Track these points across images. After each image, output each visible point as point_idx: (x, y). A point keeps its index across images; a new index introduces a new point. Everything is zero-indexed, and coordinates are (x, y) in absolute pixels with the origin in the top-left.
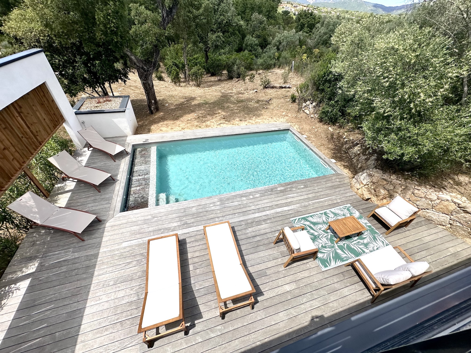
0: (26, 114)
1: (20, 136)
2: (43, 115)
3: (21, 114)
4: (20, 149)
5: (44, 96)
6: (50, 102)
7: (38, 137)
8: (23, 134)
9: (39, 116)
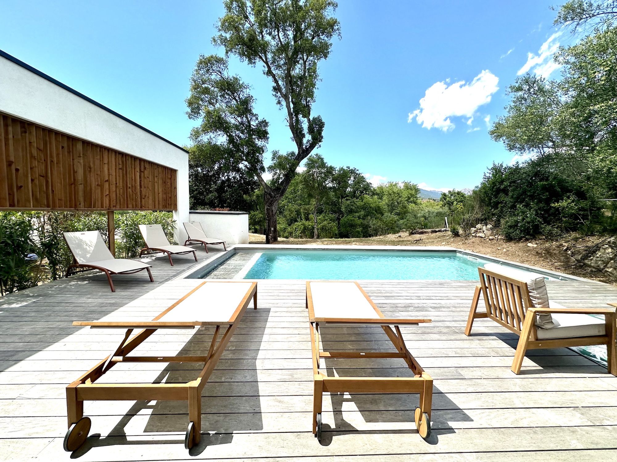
0: (146, 176)
1: (129, 185)
2: (160, 190)
3: (142, 173)
4: (120, 194)
5: (171, 179)
6: (173, 188)
7: (143, 200)
8: (132, 186)
9: (156, 187)
